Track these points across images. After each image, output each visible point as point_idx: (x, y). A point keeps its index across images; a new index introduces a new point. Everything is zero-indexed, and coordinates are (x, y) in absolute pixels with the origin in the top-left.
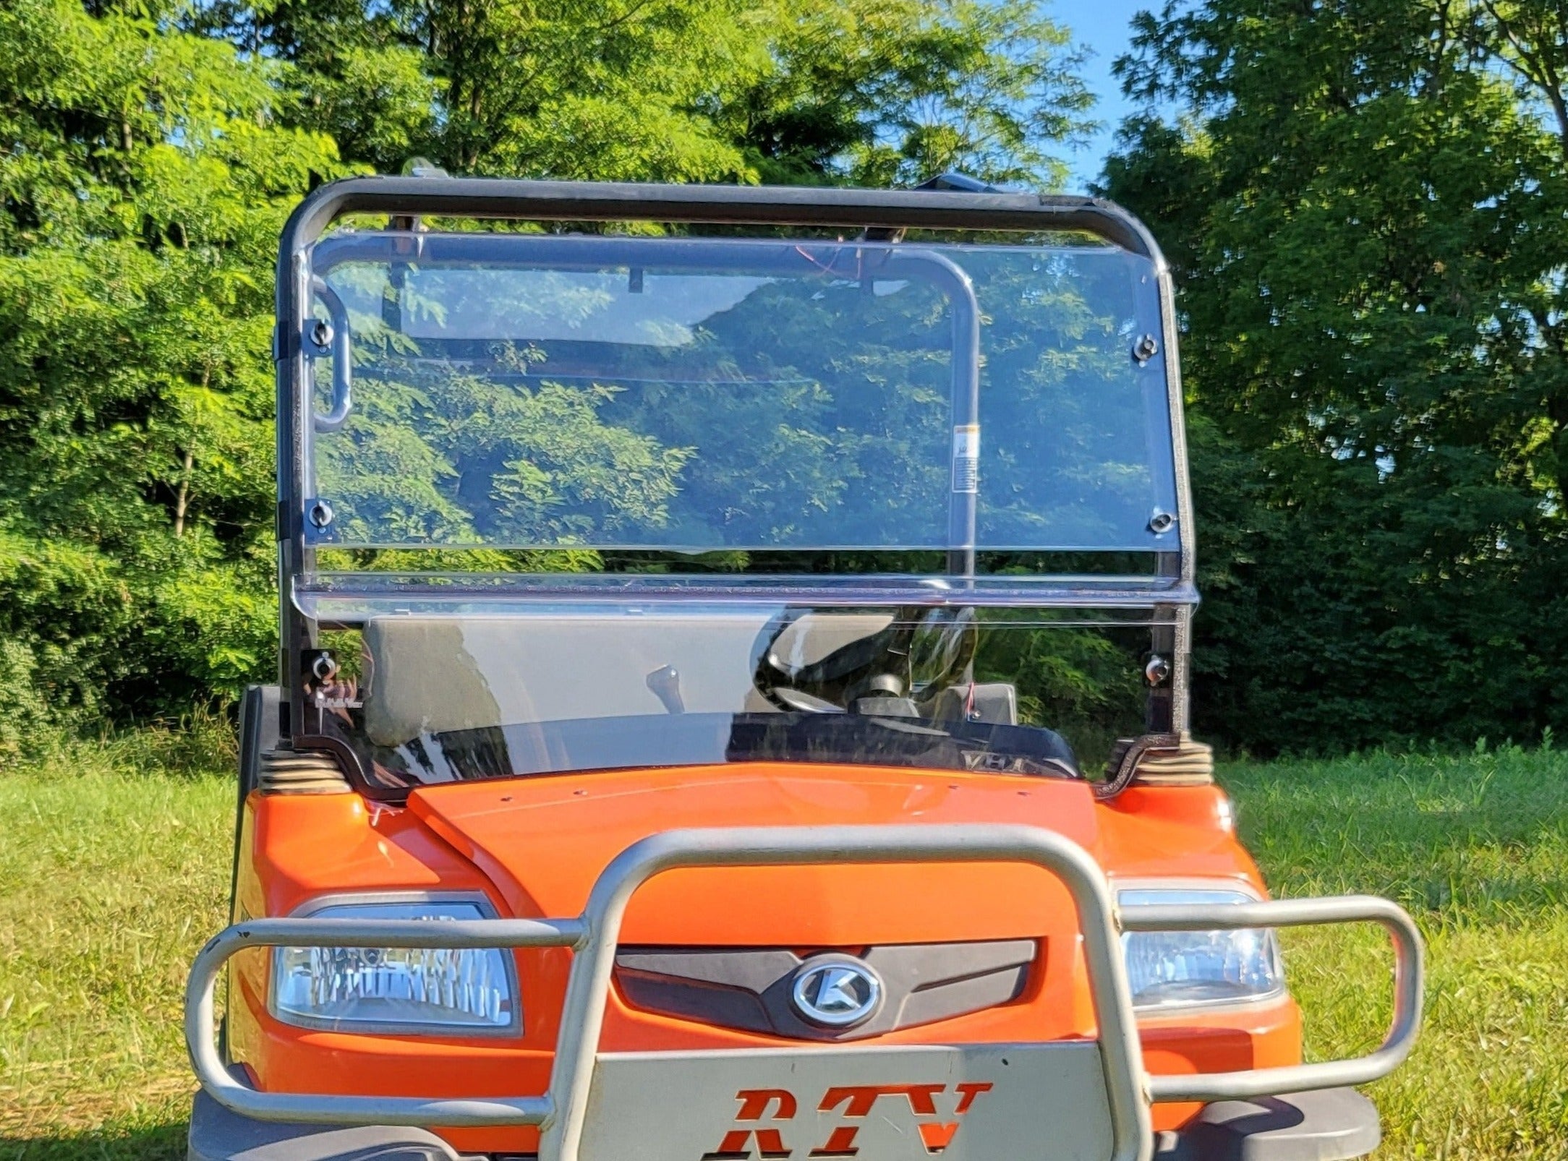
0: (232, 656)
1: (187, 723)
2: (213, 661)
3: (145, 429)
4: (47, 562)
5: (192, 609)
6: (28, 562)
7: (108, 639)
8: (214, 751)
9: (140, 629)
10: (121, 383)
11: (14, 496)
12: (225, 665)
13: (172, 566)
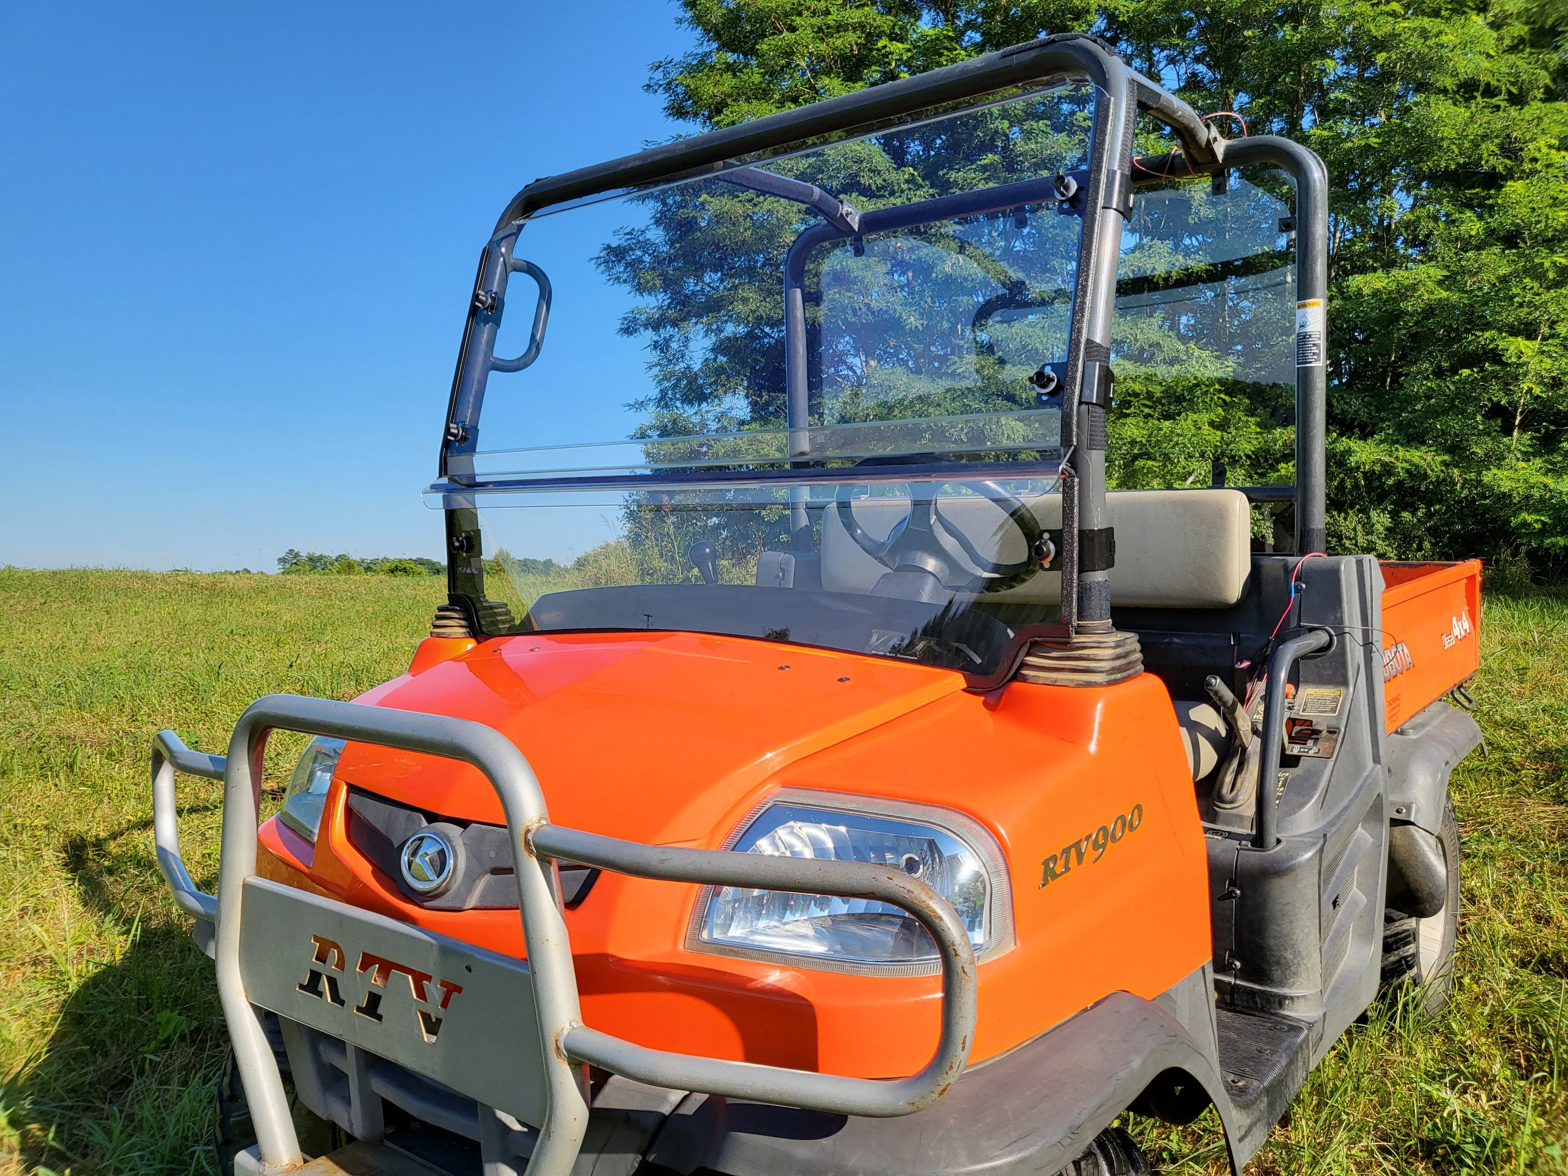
0: (1530, 518)
1: (1497, 561)
2: (1514, 521)
3: (1482, 370)
4: (1397, 458)
5: (1506, 486)
6: (1387, 459)
7: (1448, 507)
8: (1514, 580)
9: (1474, 501)
10: (1470, 343)
11: (1389, 420)
12: (1525, 524)
13: (1496, 459)
